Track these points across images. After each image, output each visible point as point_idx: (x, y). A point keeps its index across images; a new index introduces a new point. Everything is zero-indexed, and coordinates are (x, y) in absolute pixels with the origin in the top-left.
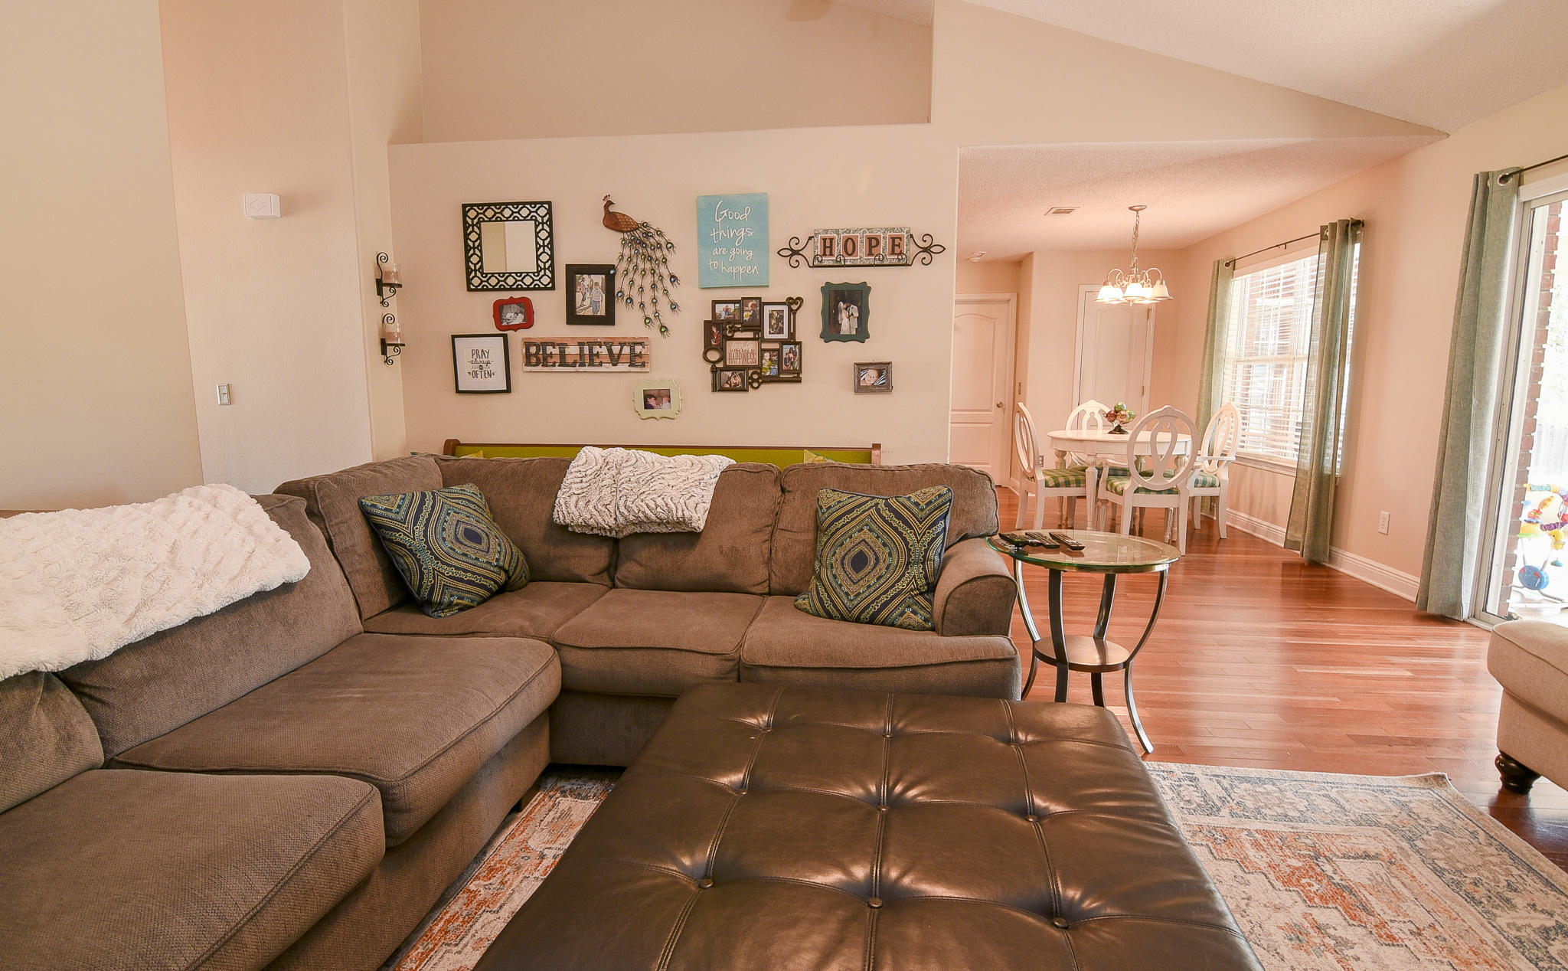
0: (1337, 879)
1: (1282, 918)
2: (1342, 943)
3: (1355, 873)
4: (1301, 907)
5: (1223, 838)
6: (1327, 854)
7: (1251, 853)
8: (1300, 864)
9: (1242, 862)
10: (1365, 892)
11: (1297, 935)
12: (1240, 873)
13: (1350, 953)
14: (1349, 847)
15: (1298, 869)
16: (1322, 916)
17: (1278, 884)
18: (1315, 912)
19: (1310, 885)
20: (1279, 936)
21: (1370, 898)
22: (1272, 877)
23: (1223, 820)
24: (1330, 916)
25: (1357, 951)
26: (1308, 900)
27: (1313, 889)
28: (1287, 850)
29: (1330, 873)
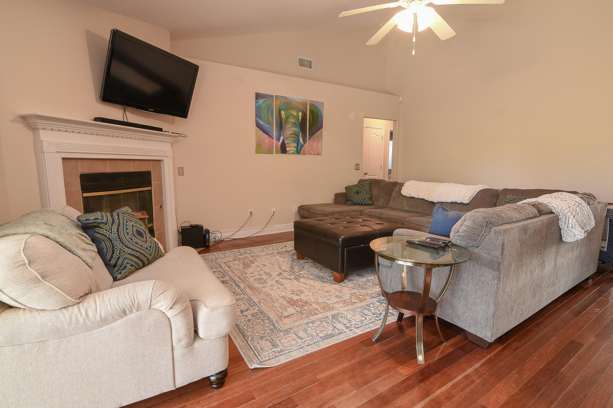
0: (295, 307)
1: (305, 294)
2: (293, 294)
3: (291, 310)
4: (302, 297)
5: (326, 308)
6: (298, 313)
7: (317, 307)
8: (305, 308)
9: (318, 304)
10: (288, 305)
11: (301, 292)
12: (317, 300)
13: (291, 292)
14: (293, 318)
15: (305, 306)
16: (298, 297)
17: (308, 301)
18: (299, 298)
19: (301, 303)
20: (305, 291)
21: (287, 305)
22: (310, 302)
23: (329, 314)
24: (295, 298)
25: (290, 293)
26: (301, 300)
27: (300, 302)
28: (309, 311)
29: (297, 308)
